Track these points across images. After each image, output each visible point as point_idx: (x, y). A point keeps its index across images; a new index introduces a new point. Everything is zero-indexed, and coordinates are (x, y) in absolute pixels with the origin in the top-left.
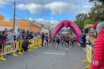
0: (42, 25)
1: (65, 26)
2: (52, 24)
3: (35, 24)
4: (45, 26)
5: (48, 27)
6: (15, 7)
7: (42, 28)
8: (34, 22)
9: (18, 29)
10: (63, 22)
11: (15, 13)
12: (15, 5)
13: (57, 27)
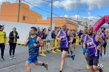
0: (79, 22)
1: (106, 22)
2: (91, 21)
3: (71, 21)
4: (82, 23)
5: (85, 24)
6: (52, 5)
7: (78, 25)
8: (70, 19)
9: (55, 27)
10: (104, 18)
11: (52, 11)
12: (52, 4)
13: (96, 23)
